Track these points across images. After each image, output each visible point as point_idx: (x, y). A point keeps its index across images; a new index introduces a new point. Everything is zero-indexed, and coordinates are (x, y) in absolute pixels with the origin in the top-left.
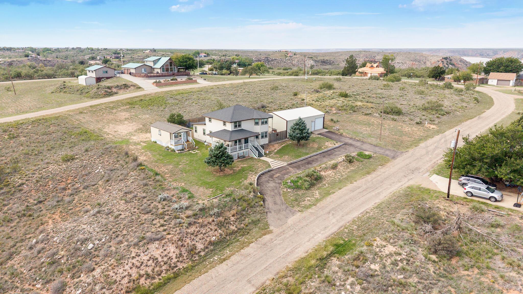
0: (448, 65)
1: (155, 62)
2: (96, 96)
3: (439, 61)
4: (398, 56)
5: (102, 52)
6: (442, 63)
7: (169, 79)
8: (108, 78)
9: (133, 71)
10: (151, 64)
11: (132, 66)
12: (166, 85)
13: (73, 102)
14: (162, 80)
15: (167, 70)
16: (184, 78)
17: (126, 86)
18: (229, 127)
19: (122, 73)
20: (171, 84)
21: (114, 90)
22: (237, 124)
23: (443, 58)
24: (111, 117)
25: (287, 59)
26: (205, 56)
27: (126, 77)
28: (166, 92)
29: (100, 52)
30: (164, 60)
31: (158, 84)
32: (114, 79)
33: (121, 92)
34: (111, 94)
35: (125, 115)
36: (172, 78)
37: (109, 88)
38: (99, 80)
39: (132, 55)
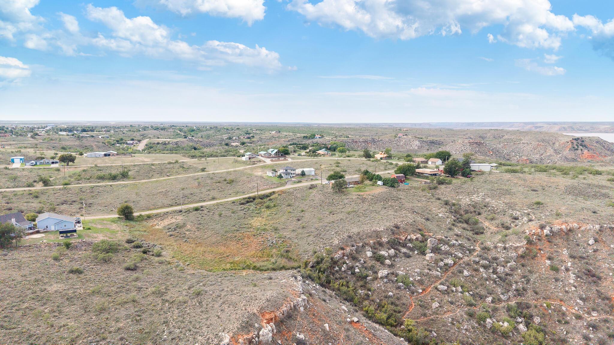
0: (578, 146)
1: (272, 151)
2: (249, 164)
3: (568, 142)
4: (526, 136)
5: (235, 131)
6: (571, 144)
7: (277, 159)
8: (253, 158)
9: (263, 155)
10: (270, 152)
11: (262, 153)
12: (275, 161)
13: (242, 166)
14: (274, 159)
15: (277, 155)
16: (283, 158)
17: (260, 161)
18: (284, 171)
19: (258, 156)
20: (277, 161)
21: (256, 163)
22: (286, 170)
23: (573, 139)
24: (256, 171)
25: (396, 139)
26: (319, 138)
27: (260, 157)
28: (275, 164)
29: (234, 132)
30: (276, 151)
31: (272, 160)
32: (256, 158)
33: (258, 163)
34: (254, 164)
35: (260, 170)
36: (278, 158)
37: (254, 162)
38: (250, 158)
39: (261, 135)
